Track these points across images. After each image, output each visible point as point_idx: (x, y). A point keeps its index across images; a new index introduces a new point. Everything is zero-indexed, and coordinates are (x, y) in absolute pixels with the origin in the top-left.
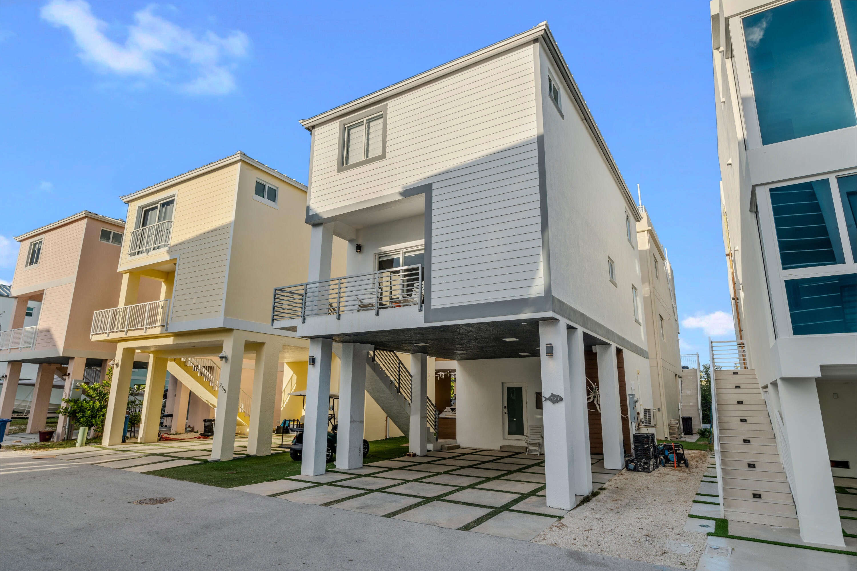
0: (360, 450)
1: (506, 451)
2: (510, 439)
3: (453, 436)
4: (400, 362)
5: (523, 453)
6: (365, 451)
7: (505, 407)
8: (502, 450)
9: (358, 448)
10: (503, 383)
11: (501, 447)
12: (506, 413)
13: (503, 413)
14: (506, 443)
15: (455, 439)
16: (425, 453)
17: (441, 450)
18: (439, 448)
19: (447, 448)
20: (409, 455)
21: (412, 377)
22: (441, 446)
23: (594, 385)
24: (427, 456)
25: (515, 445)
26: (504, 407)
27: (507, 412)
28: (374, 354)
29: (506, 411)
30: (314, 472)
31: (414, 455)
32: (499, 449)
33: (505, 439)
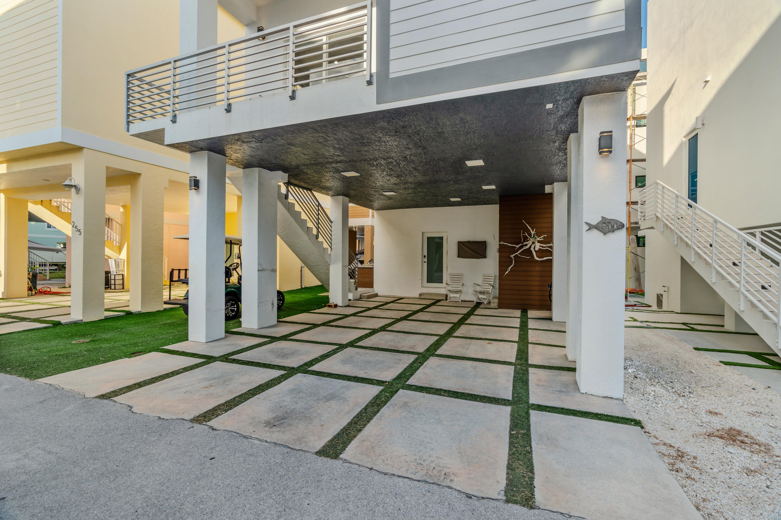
0: (273, 304)
1: (425, 299)
2: (429, 287)
3: (370, 285)
4: (319, 203)
5: (442, 300)
6: (280, 303)
7: (425, 256)
8: (421, 297)
9: (271, 303)
10: (423, 233)
11: (420, 295)
12: (425, 262)
13: (423, 262)
14: (425, 291)
15: (373, 287)
16: (347, 303)
17: (360, 298)
18: (358, 297)
19: (366, 297)
20: (330, 306)
21: (331, 222)
22: (361, 295)
23: (533, 231)
24: (348, 306)
25: (433, 292)
26: (423, 257)
27: (426, 261)
28: (288, 191)
29: (426, 260)
30: (207, 337)
31: (336, 306)
32: (418, 296)
33: (423, 287)
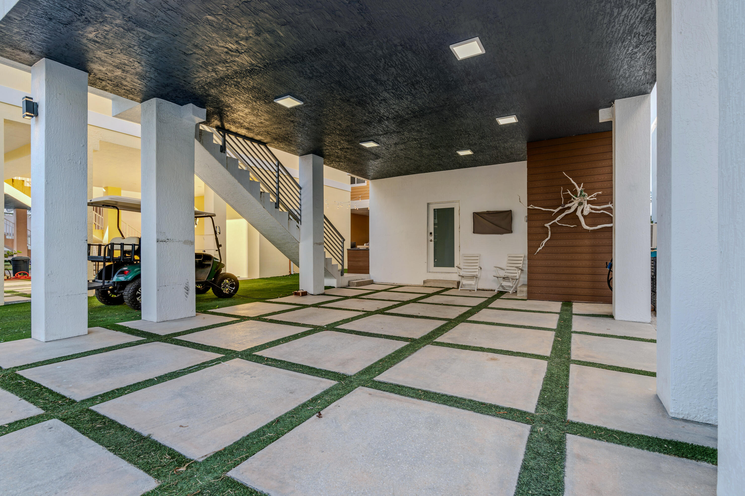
0: (187, 289)
1: (431, 287)
2: (437, 272)
3: (365, 270)
4: (279, 163)
5: (453, 288)
6: (232, 289)
7: (431, 233)
8: (426, 285)
9: (183, 286)
10: (428, 204)
11: (424, 282)
12: (431, 241)
13: (429, 241)
14: (431, 277)
15: (368, 273)
16: (322, 291)
17: (349, 286)
18: (345, 283)
19: (356, 284)
20: (297, 294)
21: (300, 188)
22: (349, 282)
23: (579, 187)
24: (324, 294)
25: (442, 279)
26: (429, 234)
27: (433, 240)
28: (224, 141)
29: (432, 238)
31: (305, 294)
32: (422, 284)
33: (430, 272)
